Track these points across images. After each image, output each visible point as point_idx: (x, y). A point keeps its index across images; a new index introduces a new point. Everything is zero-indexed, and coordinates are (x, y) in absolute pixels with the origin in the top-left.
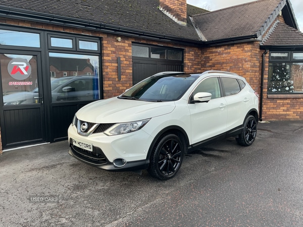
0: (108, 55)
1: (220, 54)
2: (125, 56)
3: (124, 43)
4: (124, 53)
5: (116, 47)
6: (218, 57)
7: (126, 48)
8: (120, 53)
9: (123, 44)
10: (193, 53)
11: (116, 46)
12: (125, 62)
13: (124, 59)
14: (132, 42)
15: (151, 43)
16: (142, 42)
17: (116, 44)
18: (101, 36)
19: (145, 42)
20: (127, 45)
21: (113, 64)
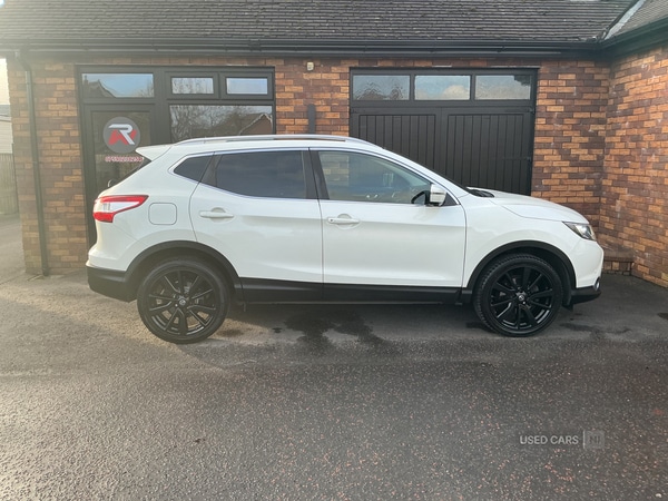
0: (286, 102)
1: (646, 74)
2: (328, 102)
3: (329, 72)
4: (328, 96)
5: (305, 84)
6: (640, 83)
7: (333, 83)
8: (316, 96)
9: (324, 76)
10: (572, 77)
11: (307, 81)
12: (330, 115)
13: (328, 109)
14: (351, 68)
15: (410, 64)
16: (379, 64)
17: (306, 76)
18: (269, 63)
19: (390, 64)
20: (337, 76)
21: (299, 121)
